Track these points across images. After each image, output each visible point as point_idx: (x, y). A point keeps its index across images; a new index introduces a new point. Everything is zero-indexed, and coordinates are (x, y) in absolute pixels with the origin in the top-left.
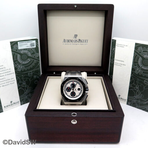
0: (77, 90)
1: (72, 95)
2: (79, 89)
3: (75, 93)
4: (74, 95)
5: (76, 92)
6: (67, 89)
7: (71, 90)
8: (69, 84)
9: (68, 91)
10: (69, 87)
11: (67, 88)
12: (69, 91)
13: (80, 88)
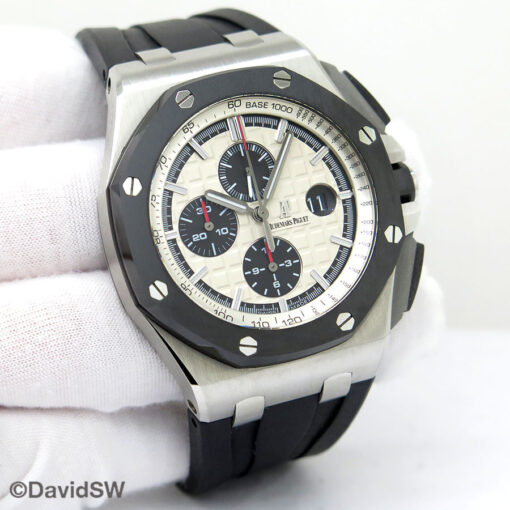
0: (300, 206)
1: (260, 283)
2: (321, 199)
3: (285, 251)
4: (290, 277)
5: (294, 237)
6: (186, 231)
7: (234, 228)
8: (192, 165)
9: (202, 250)
10: (202, 201)
11: (189, 211)
12: (224, 244)
13: (332, 183)
